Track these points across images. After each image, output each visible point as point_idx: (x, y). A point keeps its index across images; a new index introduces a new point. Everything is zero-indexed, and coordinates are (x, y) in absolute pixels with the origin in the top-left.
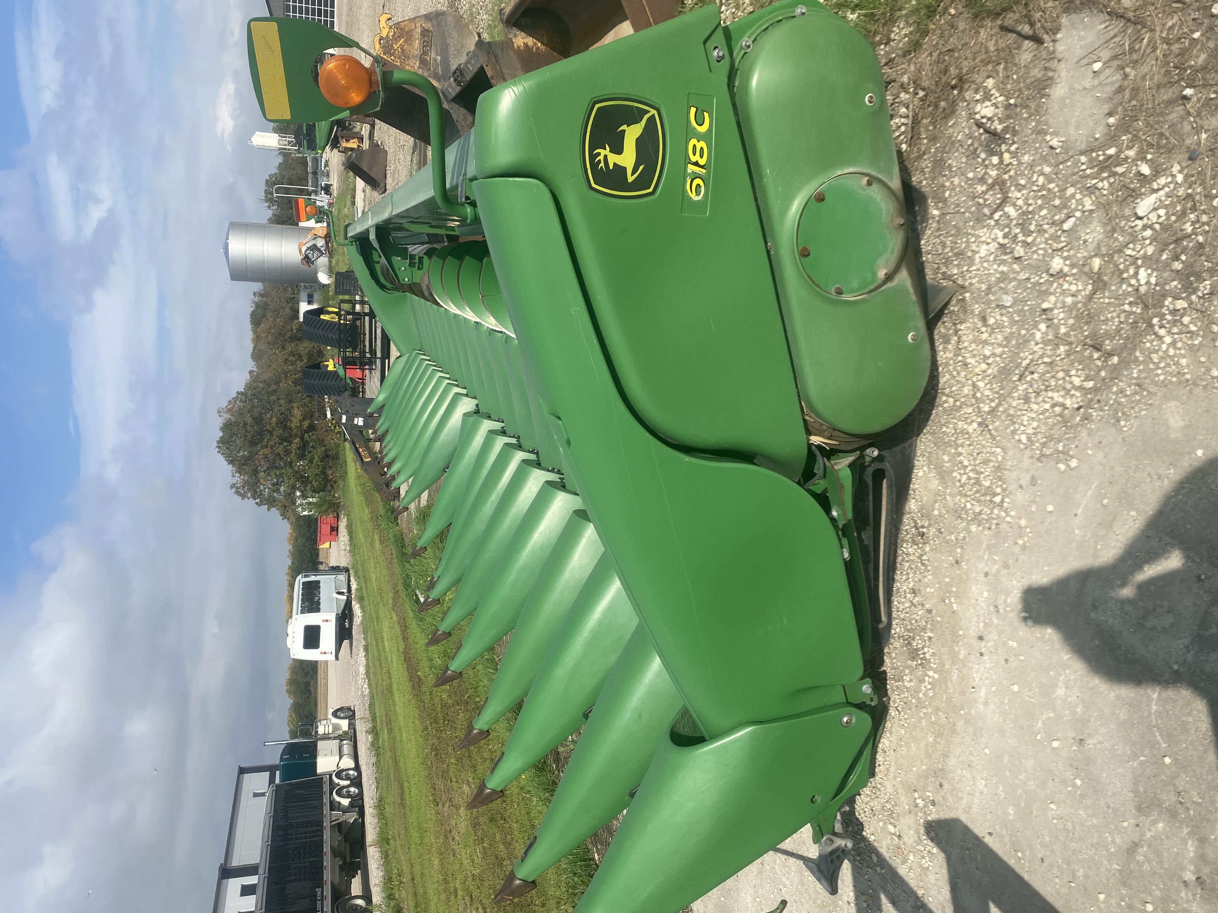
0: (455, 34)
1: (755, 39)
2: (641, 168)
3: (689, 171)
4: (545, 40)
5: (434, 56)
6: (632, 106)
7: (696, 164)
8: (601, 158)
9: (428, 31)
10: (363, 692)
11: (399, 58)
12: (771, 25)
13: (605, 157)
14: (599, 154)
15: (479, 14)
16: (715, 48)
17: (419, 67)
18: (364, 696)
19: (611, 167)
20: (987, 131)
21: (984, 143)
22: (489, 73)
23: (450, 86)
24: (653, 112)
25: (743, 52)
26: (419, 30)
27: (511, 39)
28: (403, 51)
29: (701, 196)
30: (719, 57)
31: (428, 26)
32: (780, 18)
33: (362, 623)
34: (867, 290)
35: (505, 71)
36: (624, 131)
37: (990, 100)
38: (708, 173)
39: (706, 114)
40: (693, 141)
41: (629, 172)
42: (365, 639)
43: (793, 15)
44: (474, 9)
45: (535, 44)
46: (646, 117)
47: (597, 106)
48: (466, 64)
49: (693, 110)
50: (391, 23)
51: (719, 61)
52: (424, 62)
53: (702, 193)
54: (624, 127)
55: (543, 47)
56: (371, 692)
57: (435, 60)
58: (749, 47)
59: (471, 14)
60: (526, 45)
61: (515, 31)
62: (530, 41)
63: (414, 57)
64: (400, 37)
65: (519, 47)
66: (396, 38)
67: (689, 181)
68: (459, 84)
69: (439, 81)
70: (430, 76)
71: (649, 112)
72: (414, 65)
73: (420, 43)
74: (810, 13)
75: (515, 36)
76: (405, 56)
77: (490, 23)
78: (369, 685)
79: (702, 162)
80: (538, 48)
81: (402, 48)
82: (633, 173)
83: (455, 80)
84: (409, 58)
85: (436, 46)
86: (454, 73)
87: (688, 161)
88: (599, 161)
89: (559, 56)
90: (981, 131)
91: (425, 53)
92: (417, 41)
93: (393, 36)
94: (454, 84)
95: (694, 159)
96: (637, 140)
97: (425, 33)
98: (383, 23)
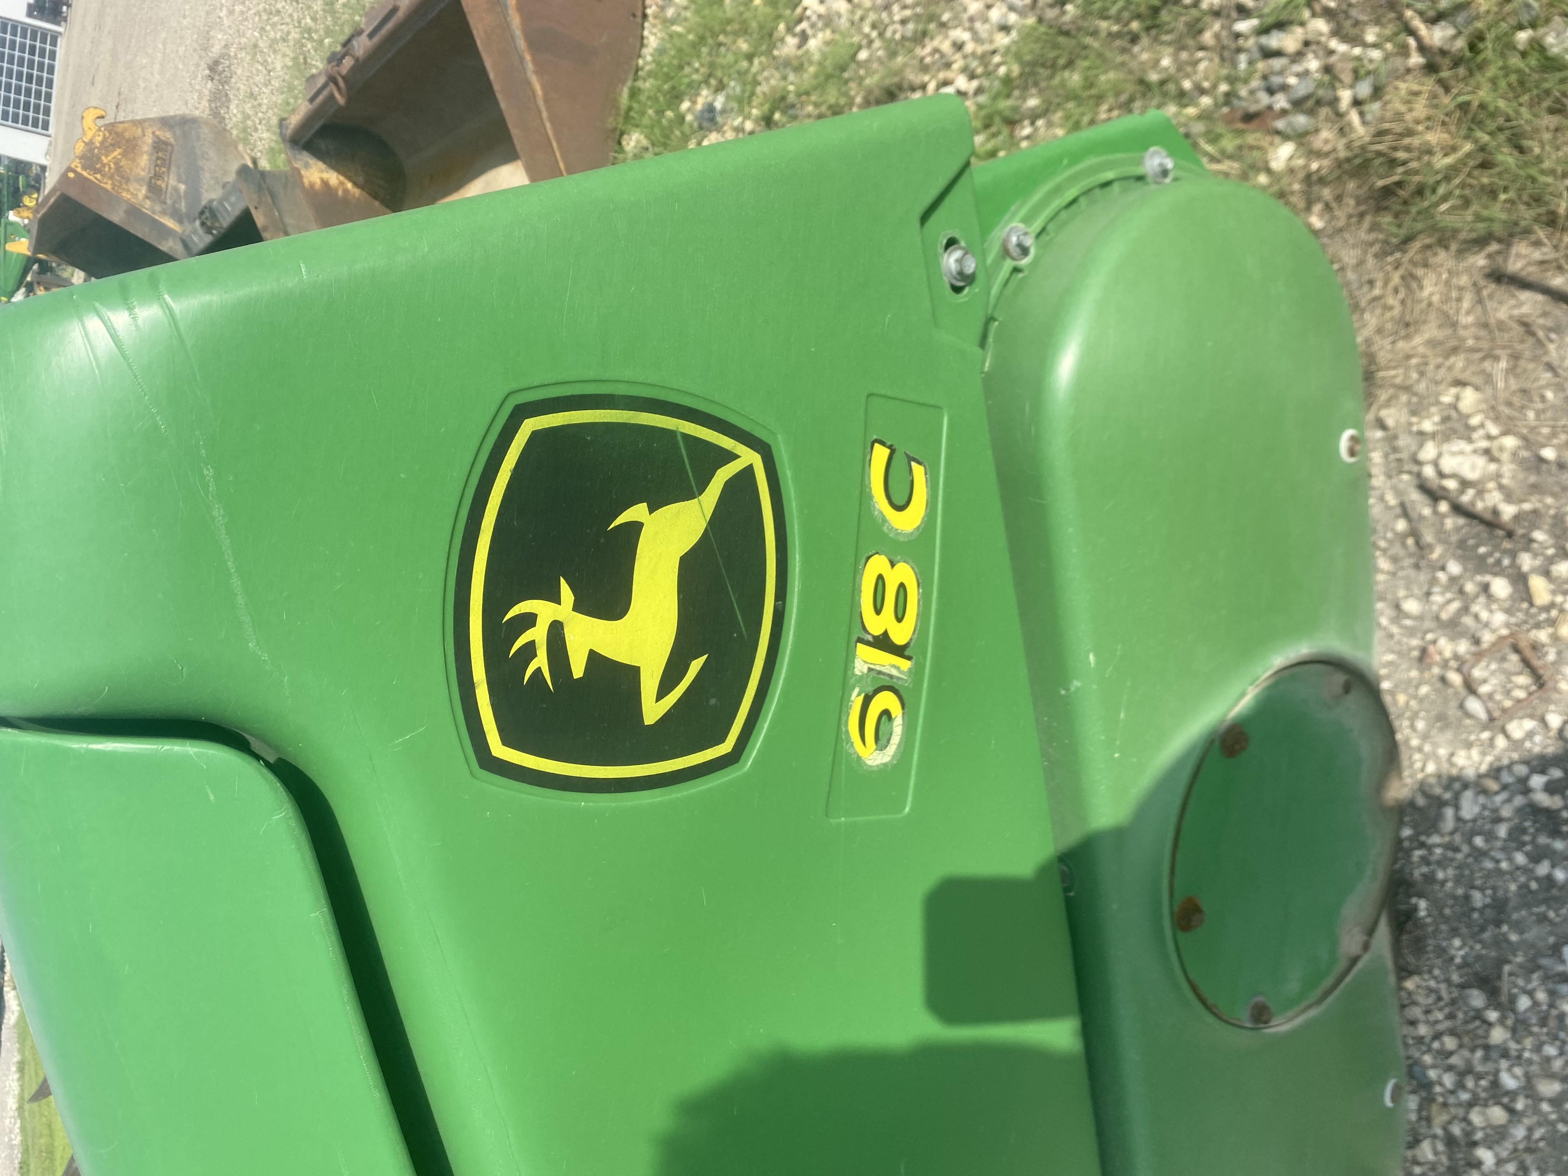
0: (212, 154)
1: (1043, 230)
2: (696, 666)
3: (860, 668)
4: (361, 180)
5: (173, 182)
6: (670, 434)
7: (883, 643)
8: (538, 634)
9: (166, 143)
10: (11, 1140)
11: (111, 177)
12: (1088, 192)
13: (556, 630)
14: (529, 620)
15: (256, 130)
16: (951, 243)
17: (147, 197)
18: (12, 1147)
19: (578, 670)
20: (1458, 509)
21: (1454, 538)
22: (260, 219)
23: (195, 232)
24: (749, 457)
25: (1009, 264)
26: (149, 139)
27: (298, 170)
28: (118, 168)
29: (892, 749)
30: (961, 274)
31: (166, 135)
32: (1110, 175)
33: (17, 1024)
34: (1318, 992)
35: (288, 220)
36: (635, 528)
37: (1470, 440)
38: (917, 673)
39: (918, 471)
40: (878, 565)
41: (649, 684)
42: (21, 1051)
43: (1139, 171)
44: (249, 123)
45: (341, 183)
46: (724, 474)
47: (530, 426)
48: (221, 202)
49: (880, 454)
50: (101, 122)
51: (957, 290)
52: (155, 190)
53: (896, 739)
54: (637, 512)
55: (357, 192)
56: (24, 1142)
57: (176, 189)
58: (1025, 251)
59: (245, 130)
60: (325, 183)
61: (306, 157)
62: (333, 178)
63: (139, 180)
64: (114, 146)
65: (312, 185)
66: (107, 147)
67: (857, 702)
68: (209, 231)
69: (180, 222)
70: (164, 213)
71: (731, 457)
72: (137, 193)
73: (150, 160)
74: (1180, 173)
75: (307, 166)
76: (122, 176)
77: (273, 144)
78: (23, 1129)
79: (901, 634)
80: (346, 191)
81: (116, 164)
82: (664, 689)
83: (203, 224)
84: (128, 180)
85: (179, 168)
86: (202, 213)
87: (857, 633)
88: (530, 650)
89: (383, 208)
90: (1444, 507)
91: (157, 176)
92: (145, 157)
93: (102, 143)
94: (200, 231)
95: (875, 625)
96: (685, 561)
97: (159, 145)
98: (89, 121)
